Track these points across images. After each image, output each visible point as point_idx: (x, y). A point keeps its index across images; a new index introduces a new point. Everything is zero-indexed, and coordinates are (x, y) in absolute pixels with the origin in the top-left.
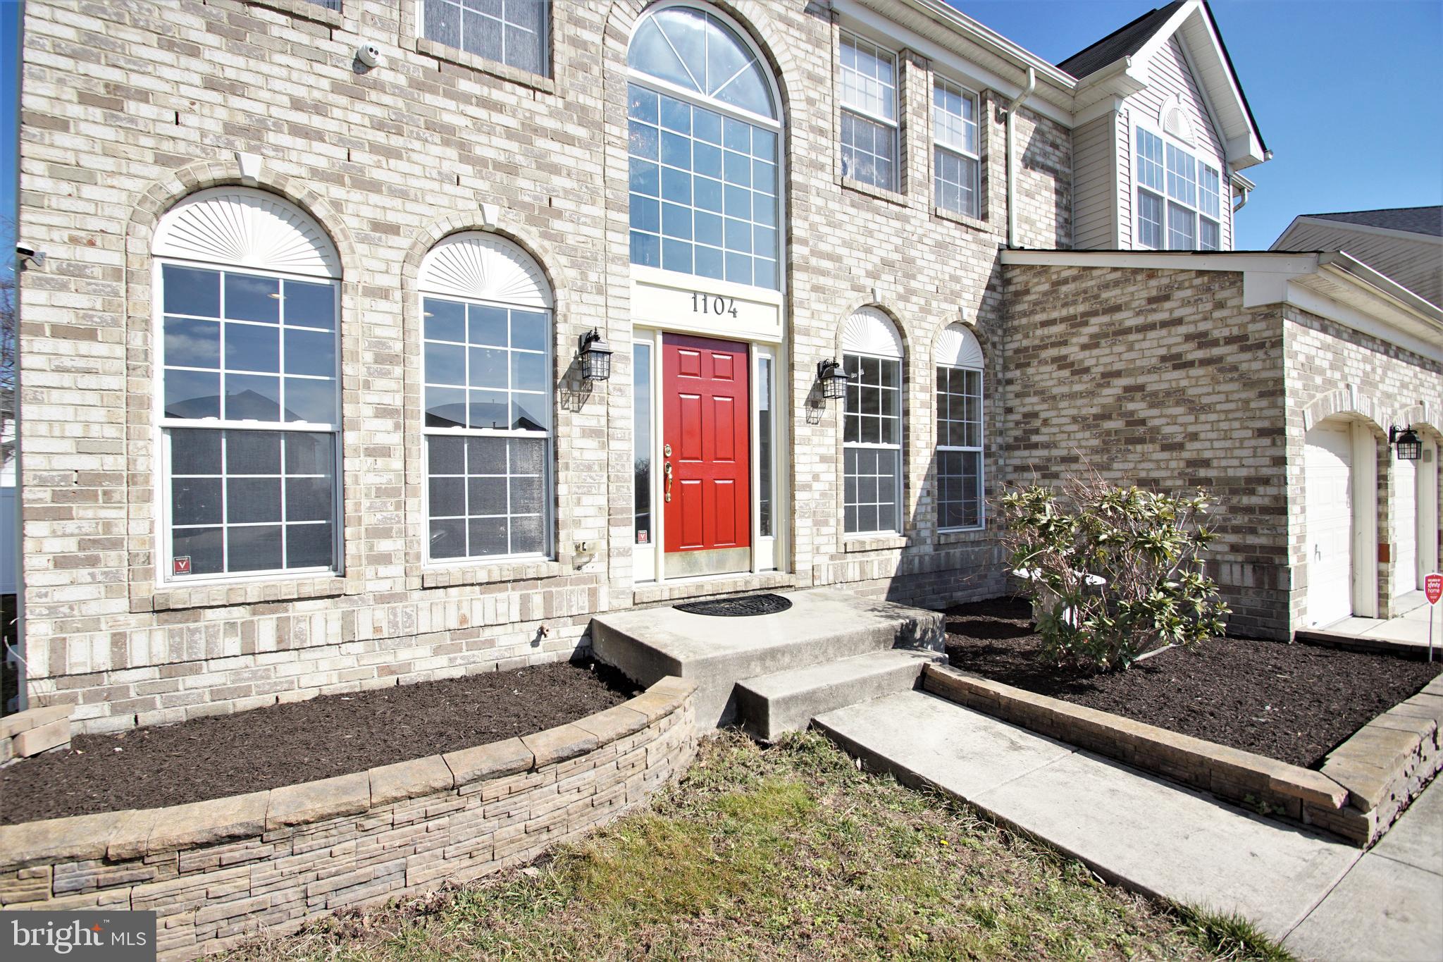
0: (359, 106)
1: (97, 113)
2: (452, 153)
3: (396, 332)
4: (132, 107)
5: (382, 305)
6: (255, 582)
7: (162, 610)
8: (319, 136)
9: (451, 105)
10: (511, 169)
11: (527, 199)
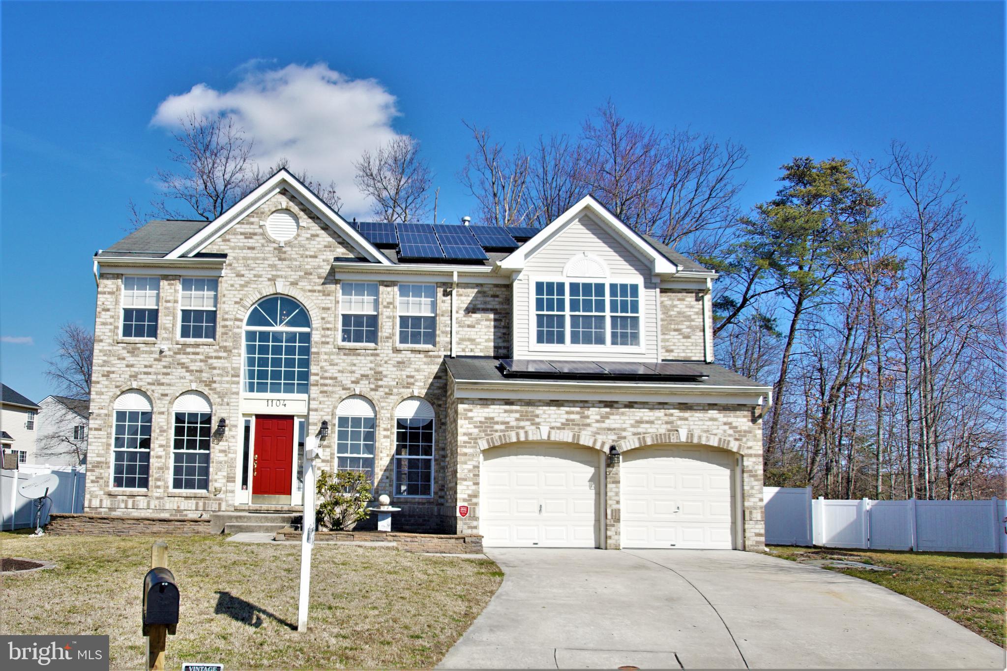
0: (160, 363)
1: (105, 378)
2: (184, 370)
3: (165, 424)
4: (112, 376)
5: (163, 416)
6: (129, 490)
7: (110, 495)
8: (150, 373)
9: (184, 356)
10: (201, 371)
11: (205, 379)
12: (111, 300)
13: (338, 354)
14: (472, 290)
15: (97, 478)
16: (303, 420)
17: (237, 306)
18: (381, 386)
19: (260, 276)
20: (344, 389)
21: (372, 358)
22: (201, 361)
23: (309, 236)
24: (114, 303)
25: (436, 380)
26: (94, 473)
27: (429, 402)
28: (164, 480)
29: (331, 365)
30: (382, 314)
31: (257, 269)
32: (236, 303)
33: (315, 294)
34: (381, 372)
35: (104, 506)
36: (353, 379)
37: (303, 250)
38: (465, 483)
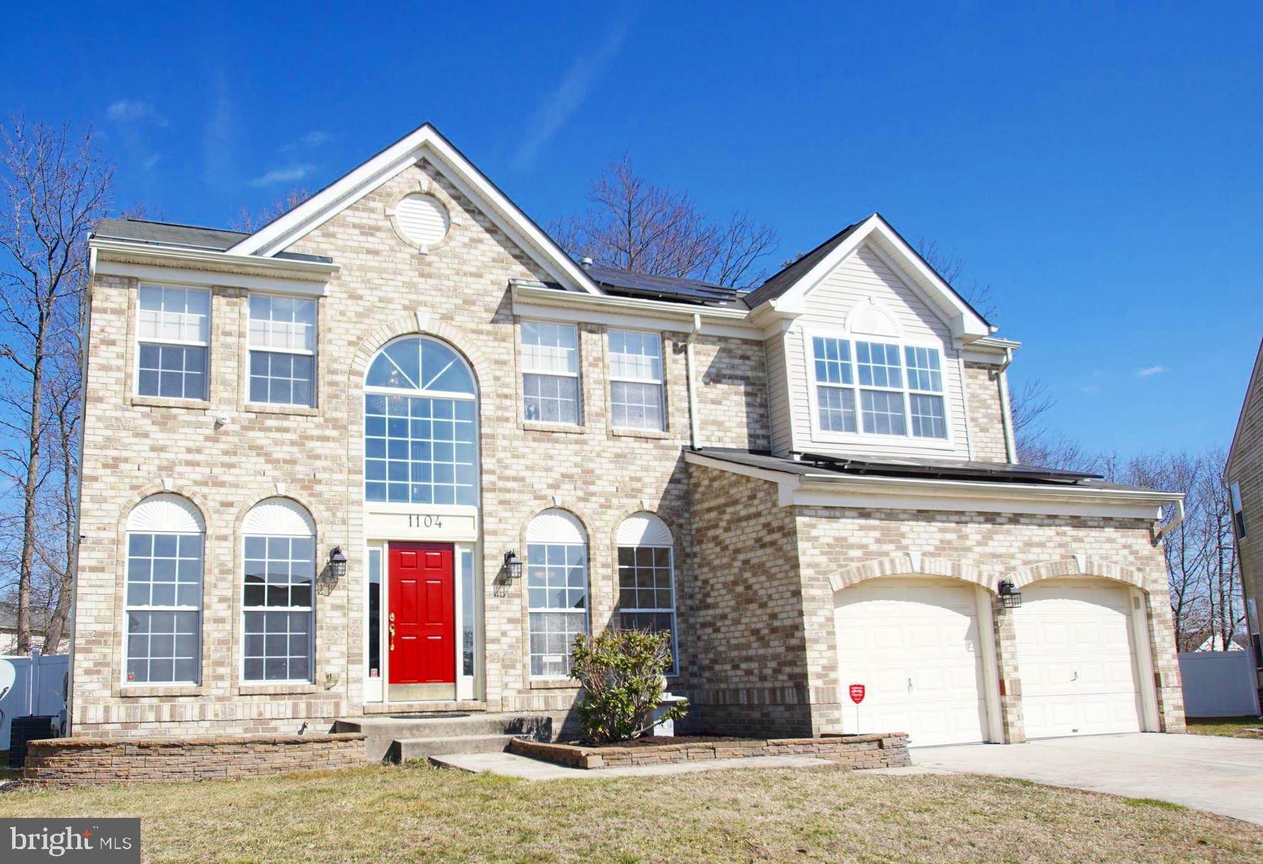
0: (217, 445)
1: (109, 471)
2: (262, 459)
3: (230, 557)
4: (122, 466)
5: (224, 544)
6: (162, 686)
7: (124, 697)
8: (198, 464)
9: (262, 434)
10: (293, 462)
11: (301, 476)
12: (119, 324)
13: (524, 439)
14: (714, 347)
15: (96, 665)
16: (468, 551)
17: (352, 349)
18: (593, 494)
19: (390, 301)
20: (536, 498)
21: (577, 447)
22: (293, 443)
23: (467, 240)
24: (124, 331)
25: (673, 486)
26: (91, 656)
27: (665, 520)
28: (231, 664)
29: (514, 456)
30: (588, 376)
31: (384, 288)
32: (350, 343)
33: (482, 337)
34: (592, 471)
35: (114, 718)
36: (550, 481)
37: (459, 263)
38: (816, 647)
